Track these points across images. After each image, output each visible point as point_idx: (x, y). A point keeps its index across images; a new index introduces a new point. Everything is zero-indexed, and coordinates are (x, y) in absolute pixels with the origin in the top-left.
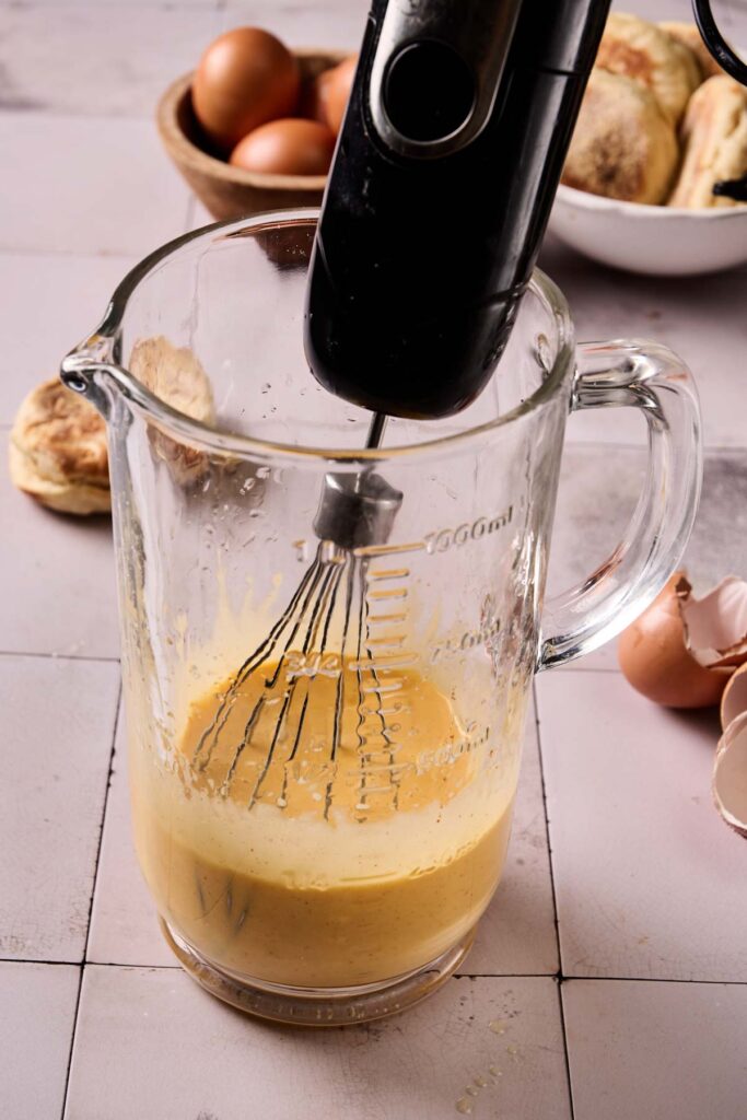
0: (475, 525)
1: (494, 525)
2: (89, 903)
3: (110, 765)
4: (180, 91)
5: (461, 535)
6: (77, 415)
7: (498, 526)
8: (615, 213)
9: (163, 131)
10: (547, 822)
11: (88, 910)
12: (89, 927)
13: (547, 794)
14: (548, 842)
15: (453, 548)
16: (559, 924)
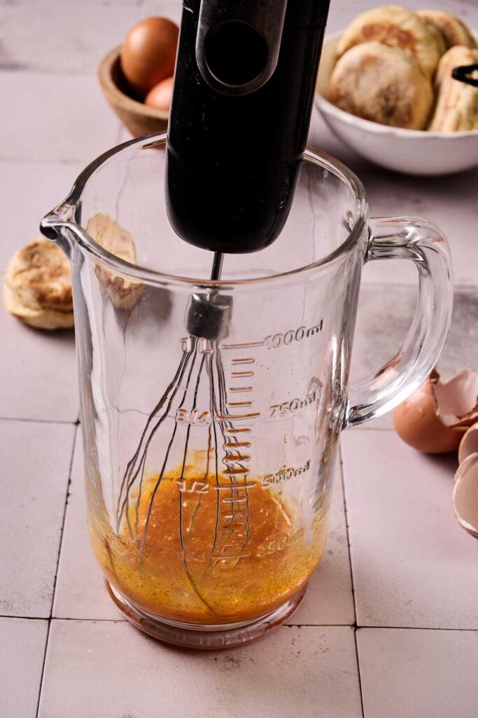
0: (298, 331)
1: (310, 332)
2: (54, 579)
3: (68, 490)
4: (113, 58)
5: (288, 338)
6: (47, 265)
7: (313, 333)
8: (391, 135)
9: (102, 83)
10: (347, 527)
11: (53, 584)
12: (54, 595)
13: (347, 509)
14: (348, 539)
15: (283, 345)
16: (355, 593)
